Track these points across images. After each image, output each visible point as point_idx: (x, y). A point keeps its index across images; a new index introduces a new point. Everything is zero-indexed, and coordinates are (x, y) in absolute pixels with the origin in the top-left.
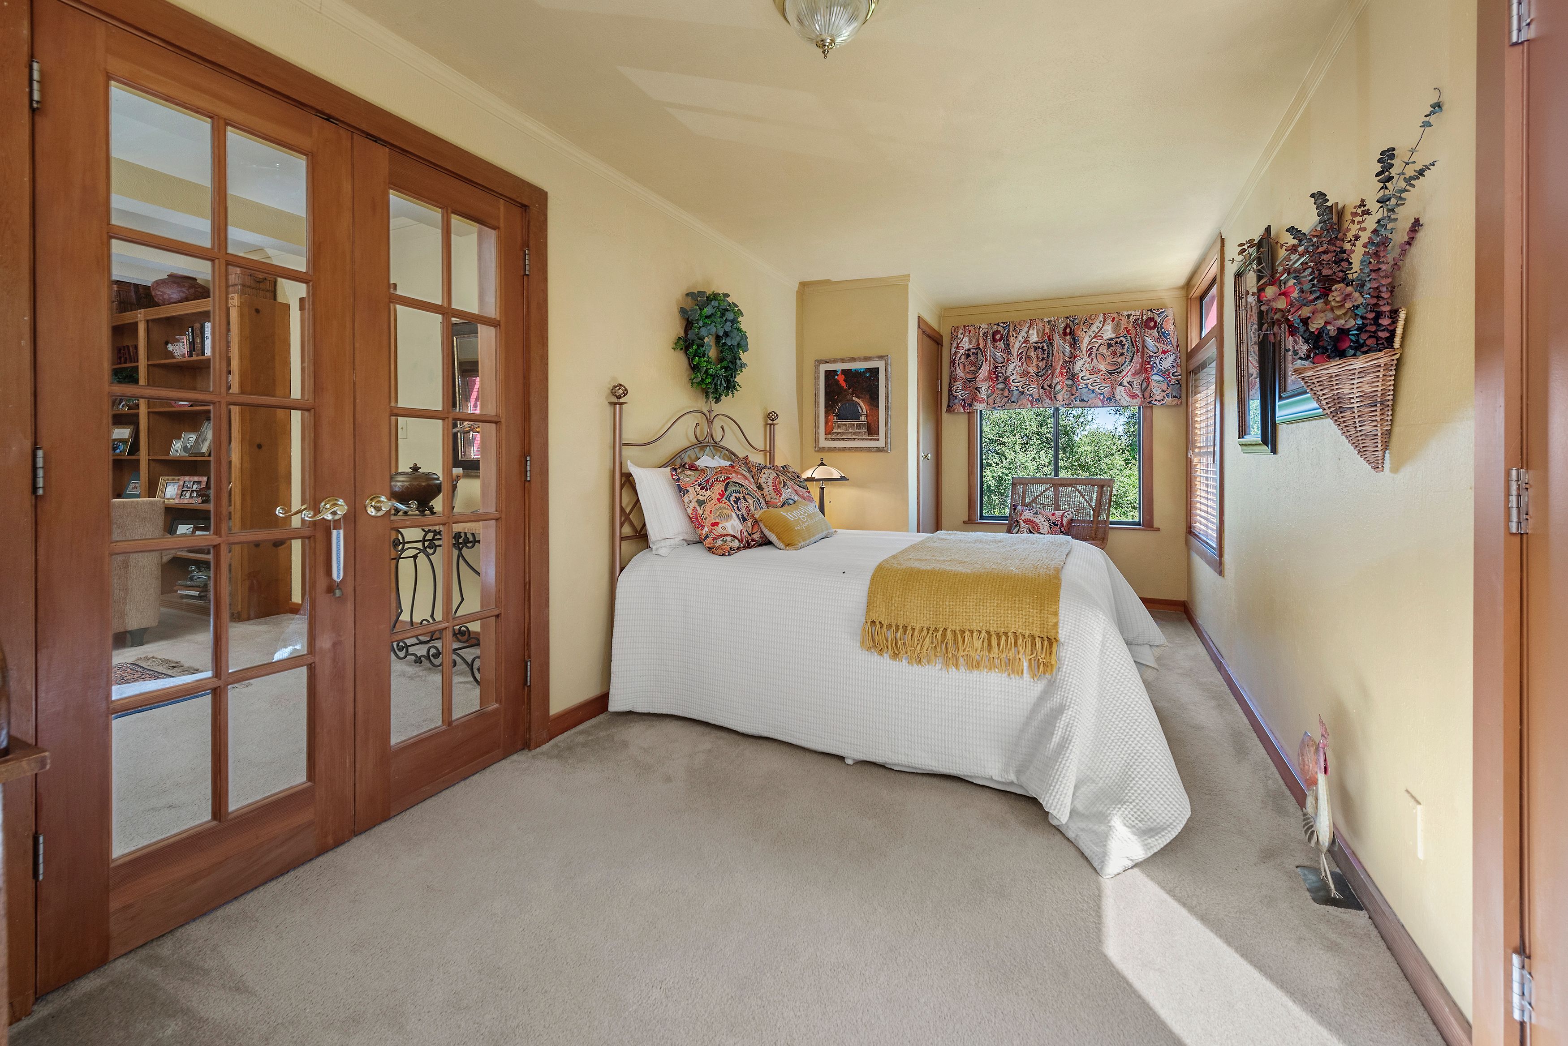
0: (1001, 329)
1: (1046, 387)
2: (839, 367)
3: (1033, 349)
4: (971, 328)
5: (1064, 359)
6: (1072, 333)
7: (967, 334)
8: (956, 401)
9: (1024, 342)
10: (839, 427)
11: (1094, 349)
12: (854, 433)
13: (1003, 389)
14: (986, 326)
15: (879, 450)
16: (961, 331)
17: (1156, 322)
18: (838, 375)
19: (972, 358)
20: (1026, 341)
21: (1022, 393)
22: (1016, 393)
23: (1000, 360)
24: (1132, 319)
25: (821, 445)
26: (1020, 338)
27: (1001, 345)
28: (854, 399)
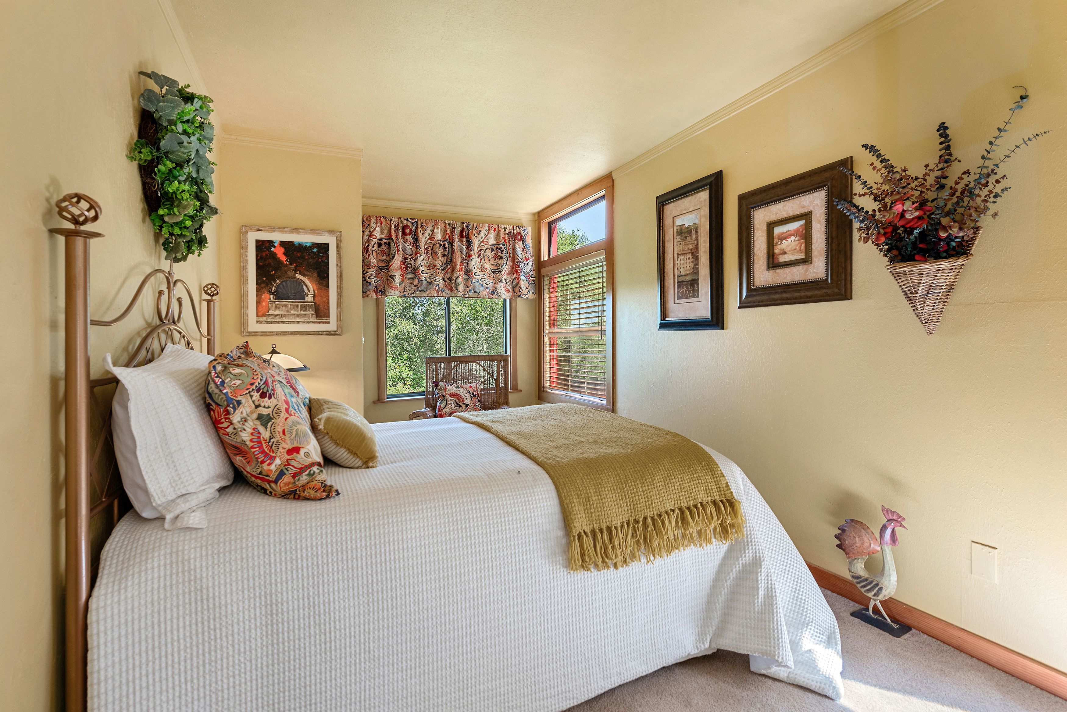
0: (409, 224)
1: (446, 279)
2: (277, 237)
3: (438, 246)
4: (383, 219)
5: (462, 257)
6: (468, 237)
7: (379, 224)
8: (370, 287)
9: (430, 239)
10: (277, 307)
11: (483, 252)
12: (298, 315)
13: (413, 279)
14: (396, 220)
15: (329, 333)
16: (373, 221)
17: (521, 236)
18: (275, 247)
19: (384, 247)
20: (432, 238)
21: (430, 283)
22: (425, 282)
23: (409, 252)
24: (507, 231)
25: (250, 329)
26: (426, 235)
27: (409, 238)
28: (298, 276)
